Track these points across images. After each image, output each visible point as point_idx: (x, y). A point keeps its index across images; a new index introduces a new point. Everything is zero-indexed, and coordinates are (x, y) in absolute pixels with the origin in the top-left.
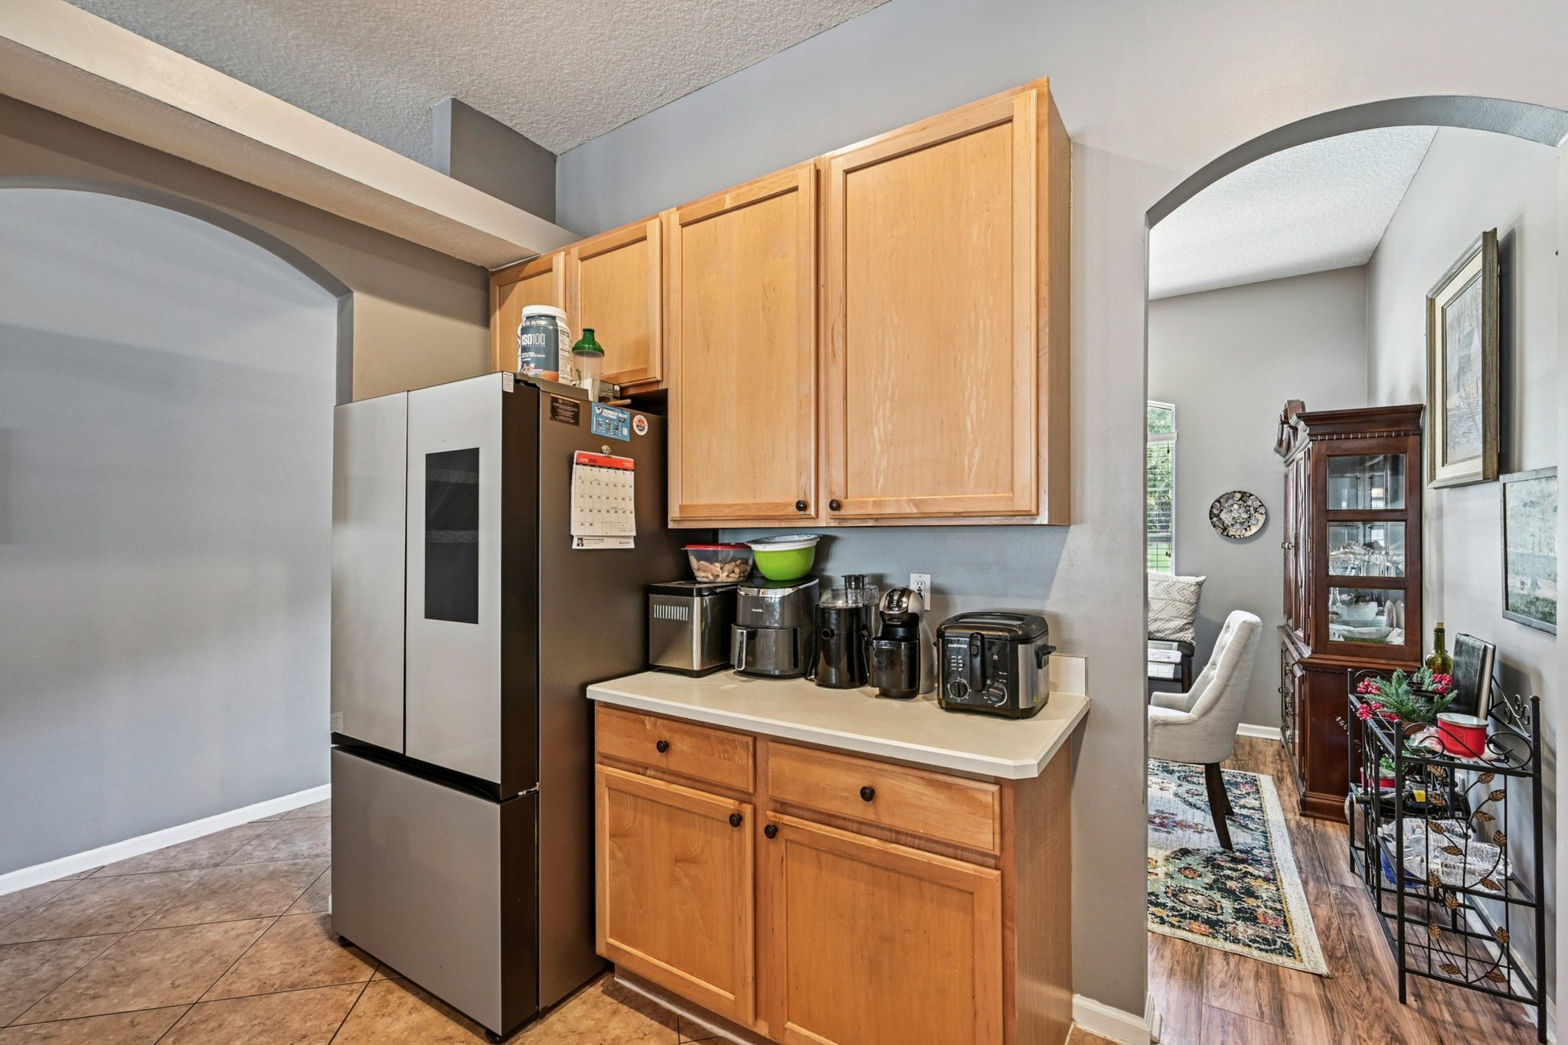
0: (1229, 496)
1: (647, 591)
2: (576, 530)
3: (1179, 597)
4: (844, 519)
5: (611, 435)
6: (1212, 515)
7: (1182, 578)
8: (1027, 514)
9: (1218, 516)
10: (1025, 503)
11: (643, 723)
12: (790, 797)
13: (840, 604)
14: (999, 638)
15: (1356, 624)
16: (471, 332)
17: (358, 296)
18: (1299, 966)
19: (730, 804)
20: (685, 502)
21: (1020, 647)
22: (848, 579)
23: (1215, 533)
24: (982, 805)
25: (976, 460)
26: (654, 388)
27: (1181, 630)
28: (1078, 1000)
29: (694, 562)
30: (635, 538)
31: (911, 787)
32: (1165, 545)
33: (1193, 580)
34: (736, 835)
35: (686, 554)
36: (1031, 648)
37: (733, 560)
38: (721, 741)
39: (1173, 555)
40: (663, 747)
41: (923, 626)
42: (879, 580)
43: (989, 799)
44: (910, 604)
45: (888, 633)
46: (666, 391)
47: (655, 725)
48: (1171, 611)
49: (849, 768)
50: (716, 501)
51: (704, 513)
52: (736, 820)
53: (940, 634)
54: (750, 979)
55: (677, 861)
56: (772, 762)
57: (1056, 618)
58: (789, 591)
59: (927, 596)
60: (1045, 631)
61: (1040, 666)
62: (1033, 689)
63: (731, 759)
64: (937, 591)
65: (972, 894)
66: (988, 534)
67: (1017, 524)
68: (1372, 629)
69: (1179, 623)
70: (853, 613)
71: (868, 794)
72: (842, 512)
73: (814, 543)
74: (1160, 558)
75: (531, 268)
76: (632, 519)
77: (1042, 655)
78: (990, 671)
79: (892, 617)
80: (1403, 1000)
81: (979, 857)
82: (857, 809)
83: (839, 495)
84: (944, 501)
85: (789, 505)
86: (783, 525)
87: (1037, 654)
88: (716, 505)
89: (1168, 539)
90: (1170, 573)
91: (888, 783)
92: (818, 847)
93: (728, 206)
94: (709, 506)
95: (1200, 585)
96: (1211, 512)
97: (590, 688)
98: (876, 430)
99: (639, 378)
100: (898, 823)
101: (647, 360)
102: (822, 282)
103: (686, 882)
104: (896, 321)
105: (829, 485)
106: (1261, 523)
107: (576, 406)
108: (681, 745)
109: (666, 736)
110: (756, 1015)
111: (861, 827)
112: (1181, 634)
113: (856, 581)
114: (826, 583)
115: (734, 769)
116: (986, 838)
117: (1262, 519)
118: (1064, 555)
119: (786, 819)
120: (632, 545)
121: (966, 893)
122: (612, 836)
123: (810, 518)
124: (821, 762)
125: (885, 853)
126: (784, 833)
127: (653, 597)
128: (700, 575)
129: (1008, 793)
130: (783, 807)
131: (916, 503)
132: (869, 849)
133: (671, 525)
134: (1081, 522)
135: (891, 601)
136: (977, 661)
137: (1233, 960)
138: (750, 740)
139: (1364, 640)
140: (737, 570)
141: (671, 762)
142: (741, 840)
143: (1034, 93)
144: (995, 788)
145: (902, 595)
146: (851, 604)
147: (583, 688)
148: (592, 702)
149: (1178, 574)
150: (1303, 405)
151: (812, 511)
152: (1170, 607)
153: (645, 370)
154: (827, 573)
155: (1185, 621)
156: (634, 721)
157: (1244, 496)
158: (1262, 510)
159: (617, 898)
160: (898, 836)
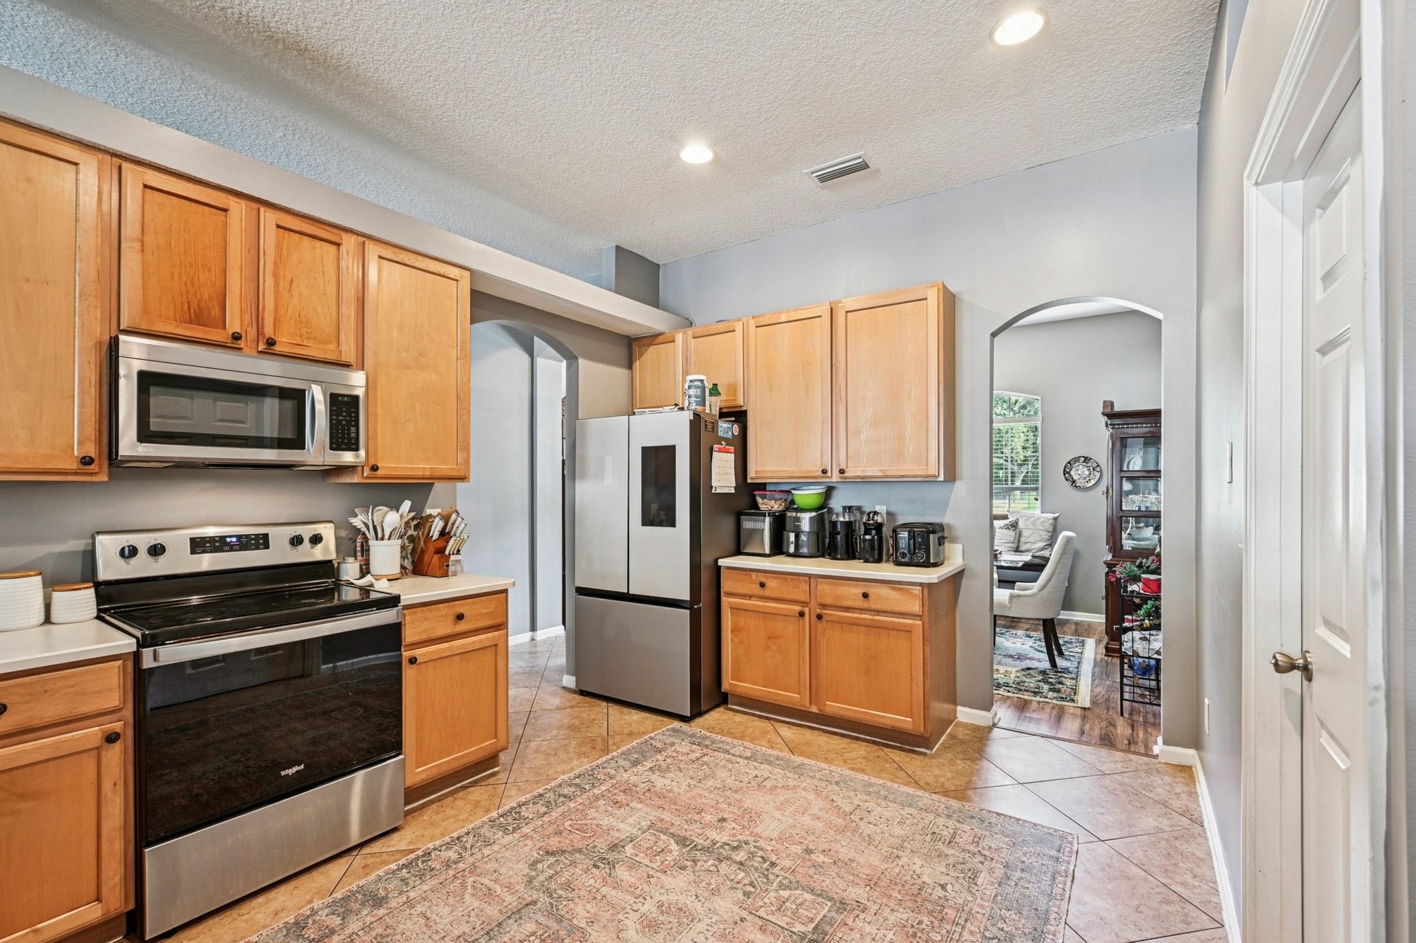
0: (1076, 460)
1: (739, 515)
2: (714, 484)
3: (1041, 528)
4: (846, 478)
5: (725, 436)
6: (1065, 472)
7: (1044, 515)
8: (934, 476)
9: (1069, 473)
10: (933, 471)
11: (750, 575)
12: (828, 601)
13: (841, 519)
14: (922, 531)
15: (1138, 540)
16: (622, 373)
17: (581, 362)
18: (1075, 705)
19: (798, 608)
20: (758, 469)
21: (931, 535)
22: (844, 508)
23: (1068, 484)
24: (915, 595)
25: (911, 451)
26: (739, 409)
27: (1043, 549)
28: (959, 708)
29: (759, 500)
30: (735, 488)
31: (885, 591)
32: (1035, 493)
33: (1051, 516)
34: (801, 621)
35: (755, 495)
36: (936, 536)
37: (781, 499)
38: (793, 580)
39: (1040, 500)
40: (762, 585)
41: (884, 529)
42: (859, 508)
43: (917, 592)
44: (879, 519)
45: (867, 532)
46: (746, 411)
47: (757, 576)
48: (1036, 537)
49: (856, 586)
50: (775, 469)
51: (769, 475)
52: (802, 614)
53: (894, 531)
54: (808, 686)
55: (769, 638)
56: (819, 587)
57: (949, 526)
58: (814, 514)
59: (885, 516)
60: (943, 530)
61: (940, 545)
62: (937, 555)
63: (798, 588)
64: (889, 514)
65: (910, 632)
66: (916, 485)
67: (929, 480)
68: (1148, 543)
69: (1042, 544)
70: (849, 525)
71: (865, 596)
72: (846, 475)
73: (824, 490)
74: (1031, 501)
75: (660, 338)
76: (733, 477)
77: (941, 541)
78: (917, 546)
79: (870, 525)
80: (1122, 715)
81: (914, 616)
82: (861, 603)
83: (843, 466)
84: (895, 470)
85: (817, 471)
86: (813, 481)
87: (939, 539)
88: (777, 471)
89: (1036, 489)
90: (1038, 512)
91: (873, 590)
92: (841, 622)
93: (783, 320)
94: (773, 471)
95: (1056, 519)
96: (1064, 470)
97: (720, 560)
98: (862, 436)
99: (732, 404)
100: (879, 607)
101: (735, 394)
102: (834, 362)
103: (774, 648)
104: (872, 385)
105: (838, 461)
106: (1097, 478)
107: (713, 423)
108: (771, 583)
109: (763, 580)
110: (810, 703)
111: (862, 610)
112: (1043, 552)
113: (848, 509)
114: (830, 511)
115: (800, 592)
116: (916, 608)
117: (1098, 475)
118: (953, 496)
119: (826, 612)
120: (733, 491)
121: (908, 631)
122: (732, 631)
123: (828, 477)
124: (843, 585)
125: (873, 620)
126: (825, 618)
127: (742, 517)
128: (763, 507)
129: (926, 590)
130: (824, 606)
131: (882, 471)
132: (866, 619)
133: (749, 481)
134: (961, 479)
135: (869, 517)
136: (912, 541)
137: (1041, 704)
138: (808, 578)
139: (1142, 549)
140: (783, 504)
141: (767, 592)
142: (804, 624)
143: (936, 288)
144: (920, 588)
145: (874, 515)
146: (847, 519)
147: (716, 561)
148: (720, 566)
149: (1042, 513)
150: (1112, 404)
151: (829, 474)
152: (1035, 534)
153: (735, 400)
154: (830, 506)
155: (1045, 544)
156: (745, 575)
157: (1087, 459)
158: (1098, 469)
159: (736, 661)
160: (878, 612)
